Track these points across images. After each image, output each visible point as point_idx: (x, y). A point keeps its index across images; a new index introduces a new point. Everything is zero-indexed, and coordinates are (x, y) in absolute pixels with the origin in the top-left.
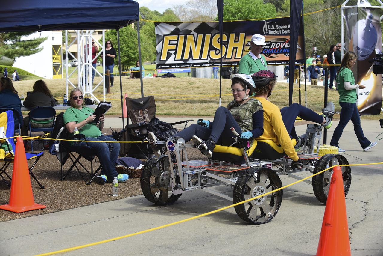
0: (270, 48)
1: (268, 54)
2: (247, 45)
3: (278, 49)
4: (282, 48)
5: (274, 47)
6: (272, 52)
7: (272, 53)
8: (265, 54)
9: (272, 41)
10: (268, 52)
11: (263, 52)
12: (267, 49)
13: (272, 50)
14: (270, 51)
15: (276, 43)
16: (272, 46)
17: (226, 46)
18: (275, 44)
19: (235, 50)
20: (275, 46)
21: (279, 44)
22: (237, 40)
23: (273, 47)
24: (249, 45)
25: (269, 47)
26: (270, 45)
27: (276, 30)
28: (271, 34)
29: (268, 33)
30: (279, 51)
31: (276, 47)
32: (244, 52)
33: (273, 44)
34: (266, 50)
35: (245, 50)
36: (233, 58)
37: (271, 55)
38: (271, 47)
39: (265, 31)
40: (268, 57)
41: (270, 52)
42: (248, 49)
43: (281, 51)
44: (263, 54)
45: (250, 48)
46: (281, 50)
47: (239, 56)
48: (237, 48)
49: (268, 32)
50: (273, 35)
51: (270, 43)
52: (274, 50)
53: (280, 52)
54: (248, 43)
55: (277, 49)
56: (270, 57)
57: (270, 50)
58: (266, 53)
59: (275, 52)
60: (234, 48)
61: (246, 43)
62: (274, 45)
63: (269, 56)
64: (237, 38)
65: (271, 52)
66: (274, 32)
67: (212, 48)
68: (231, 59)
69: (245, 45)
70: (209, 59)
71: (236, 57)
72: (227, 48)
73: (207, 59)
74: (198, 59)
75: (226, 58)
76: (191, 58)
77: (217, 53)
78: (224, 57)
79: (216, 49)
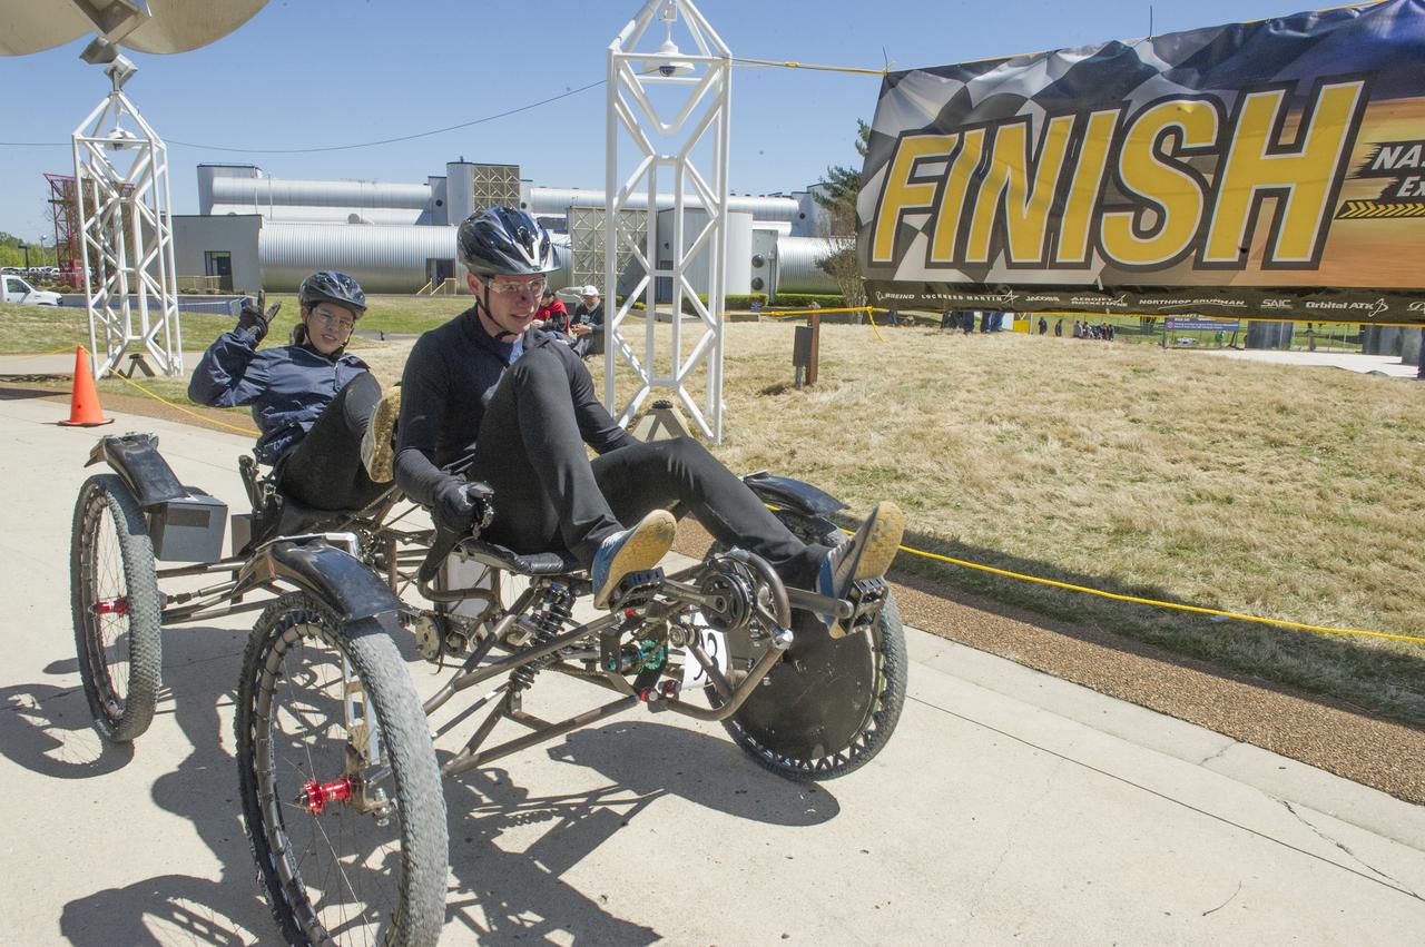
2: (1366, 172)
17: (1209, 178)
19: (1268, 207)
22: (1287, 139)
24: (1382, 172)
32: (1334, 222)
35: (1346, 208)
36: (1254, 263)
42: (1377, 196)
45: (1385, 192)
47: (1295, 243)
48: (1282, 195)
54: (1376, 156)
60: (1261, 195)
61: (1361, 153)
64: (1294, 120)
67: (1115, 195)
68: (1240, 265)
69: (1352, 169)
70: (1098, 264)
71: (1275, 259)
72: (1210, 194)
73: (1086, 265)
74: (1039, 260)
75: (1206, 259)
76: (1002, 252)
77: (1146, 225)
78: (1194, 254)
79: (1138, 204)
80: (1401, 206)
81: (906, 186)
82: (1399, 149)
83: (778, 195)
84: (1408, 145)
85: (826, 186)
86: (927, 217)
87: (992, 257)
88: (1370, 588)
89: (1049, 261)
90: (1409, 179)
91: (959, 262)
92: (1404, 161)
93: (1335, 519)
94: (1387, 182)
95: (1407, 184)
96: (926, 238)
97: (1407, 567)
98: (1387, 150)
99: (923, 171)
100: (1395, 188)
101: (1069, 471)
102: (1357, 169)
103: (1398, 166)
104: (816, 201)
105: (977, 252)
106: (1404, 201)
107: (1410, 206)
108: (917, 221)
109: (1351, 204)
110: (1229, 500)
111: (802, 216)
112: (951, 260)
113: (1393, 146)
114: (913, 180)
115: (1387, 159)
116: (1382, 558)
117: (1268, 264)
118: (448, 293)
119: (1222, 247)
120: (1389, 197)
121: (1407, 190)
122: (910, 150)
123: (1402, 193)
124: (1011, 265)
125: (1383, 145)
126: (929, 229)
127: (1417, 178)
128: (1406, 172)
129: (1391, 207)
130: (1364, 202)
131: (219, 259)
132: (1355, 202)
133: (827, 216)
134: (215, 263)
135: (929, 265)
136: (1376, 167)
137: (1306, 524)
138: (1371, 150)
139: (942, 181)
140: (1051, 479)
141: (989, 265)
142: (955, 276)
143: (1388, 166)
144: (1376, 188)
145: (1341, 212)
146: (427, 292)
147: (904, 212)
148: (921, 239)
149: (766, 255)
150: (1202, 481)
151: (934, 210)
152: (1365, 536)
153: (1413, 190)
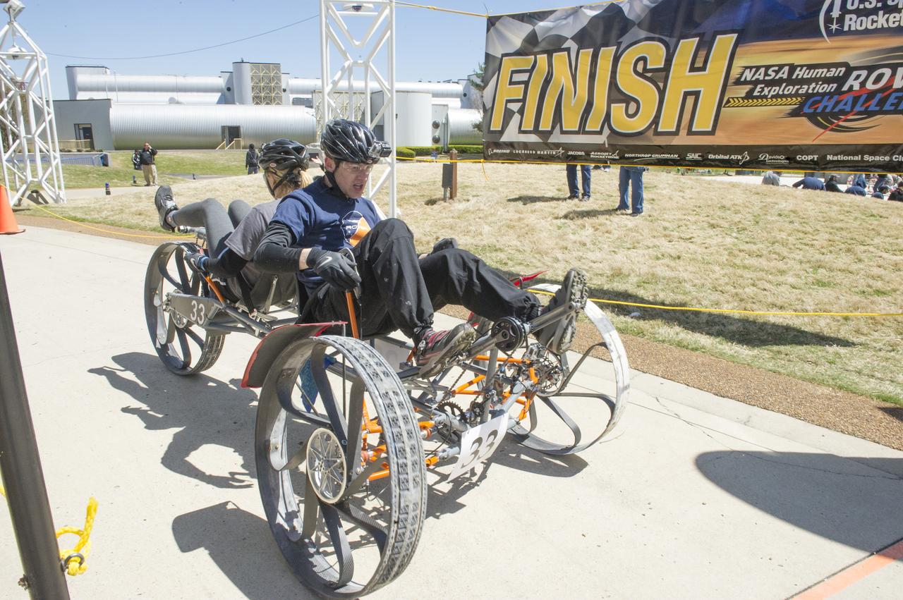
0: (838, 91)
1: (824, 114)
2: (738, 82)
3: (879, 96)
4: (897, 90)
5: (856, 87)
6: (848, 108)
7: (846, 113)
8: (812, 118)
9: (852, 64)
10: (828, 110)
11: (806, 110)
12: (824, 94)
13: (849, 98)
14: (837, 103)
15: (871, 69)
16: (850, 82)
17: (661, 85)
18: (864, 73)
19: (690, 100)
20: (863, 84)
21: (888, 72)
22: (699, 64)
23: (851, 87)
24: (746, 83)
25: (835, 85)
26: (841, 80)
27: (881, 13)
28: (857, 32)
29: (842, 26)
30: (882, 102)
31: (870, 86)
32: (723, 109)
33: (855, 74)
34: (818, 98)
35: (728, 101)
36: (683, 132)
37: (839, 119)
38: (845, 88)
39: (829, 20)
40: (825, 128)
41: (833, 108)
42: (743, 95)
43: (892, 105)
44: (805, 115)
45: (747, 93)
46: (892, 100)
47: (703, 121)
48: (697, 94)
49: (841, 20)
50: (866, 33)
51: (843, 69)
52: (856, 99)
53: (887, 107)
54: (743, 73)
55: (872, 94)
56: (832, 130)
57: (836, 98)
58: (819, 110)
59: (858, 108)
60: (687, 94)
61: (735, 72)
62: (858, 77)
63: (832, 123)
64: (702, 54)
65: (840, 107)
66: (873, 22)
67: (616, 95)
68: (676, 133)
69: (731, 80)
70: (606, 131)
71: (694, 130)
72: (662, 93)
73: (600, 133)
74: (577, 129)
75: (659, 130)
76: (558, 125)
77: (631, 111)
78: (653, 127)
79: (627, 99)
80: (755, 101)
81: (508, 86)
82: (754, 70)
83: (449, 81)
84: (758, 68)
85: (478, 75)
86: (520, 104)
87: (553, 127)
88: (741, 300)
89: (582, 130)
90: (759, 86)
91: (536, 130)
92: (756, 76)
93: (734, 266)
94: (748, 87)
95: (758, 89)
96: (520, 117)
97: (765, 290)
98: (748, 71)
99: (517, 78)
100: (752, 91)
101: (594, 244)
102: (733, 81)
103: (754, 79)
104: (472, 85)
105: (545, 125)
106: (757, 97)
107: (760, 100)
108: (515, 107)
109: (731, 100)
110: (679, 258)
111: (465, 95)
112: (532, 129)
113: (751, 68)
114: (511, 83)
115: (748, 75)
116: (753, 285)
117: (690, 133)
118: (236, 148)
119: (668, 124)
120: (749, 96)
121: (759, 92)
122: (508, 65)
123: (756, 93)
124: (563, 132)
125: (746, 68)
126: (521, 112)
127: (763, 86)
128: (757, 82)
129: (750, 101)
130: (737, 98)
131: (84, 129)
132: (733, 98)
133: (478, 95)
134: (81, 132)
135: (521, 132)
136: (743, 79)
137: (717, 268)
138: (740, 70)
139: (526, 83)
140: (583, 249)
141: (550, 133)
142: (533, 138)
143: (748, 79)
144: (743, 91)
145: (726, 104)
146: (223, 148)
147: (508, 101)
148: (517, 117)
149: (441, 120)
150: (666, 247)
151: (524, 100)
152: (747, 274)
153: (761, 92)
